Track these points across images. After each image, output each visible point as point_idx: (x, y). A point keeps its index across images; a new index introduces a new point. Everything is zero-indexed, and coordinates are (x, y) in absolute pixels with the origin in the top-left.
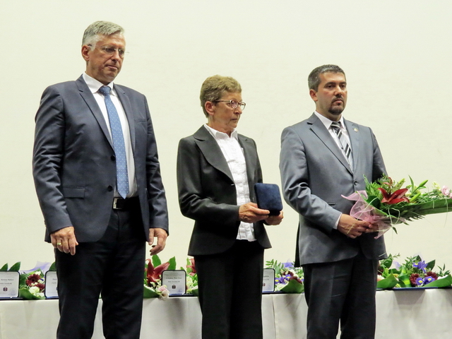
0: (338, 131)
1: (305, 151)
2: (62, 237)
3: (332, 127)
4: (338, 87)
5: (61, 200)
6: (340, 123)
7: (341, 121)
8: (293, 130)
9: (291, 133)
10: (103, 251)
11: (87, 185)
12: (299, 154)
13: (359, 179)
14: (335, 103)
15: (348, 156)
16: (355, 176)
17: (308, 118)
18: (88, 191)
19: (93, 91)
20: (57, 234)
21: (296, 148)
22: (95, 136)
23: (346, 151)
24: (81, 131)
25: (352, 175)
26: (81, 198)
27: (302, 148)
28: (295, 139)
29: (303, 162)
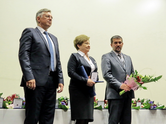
0: (120, 57)
1: (110, 62)
2: (31, 83)
3: (118, 55)
4: (118, 43)
5: (30, 69)
6: (121, 54)
7: (121, 53)
8: (106, 55)
9: (106, 56)
10: (44, 90)
11: (40, 65)
12: (108, 63)
13: (127, 72)
14: (117, 49)
15: (124, 65)
16: (126, 71)
17: (110, 52)
18: (40, 67)
19: (42, 32)
20: (29, 81)
21: (107, 61)
22: (44, 47)
23: (123, 63)
24: (39, 45)
25: (125, 71)
26: (38, 70)
27: (109, 61)
28: (107, 58)
29: (110, 65)
